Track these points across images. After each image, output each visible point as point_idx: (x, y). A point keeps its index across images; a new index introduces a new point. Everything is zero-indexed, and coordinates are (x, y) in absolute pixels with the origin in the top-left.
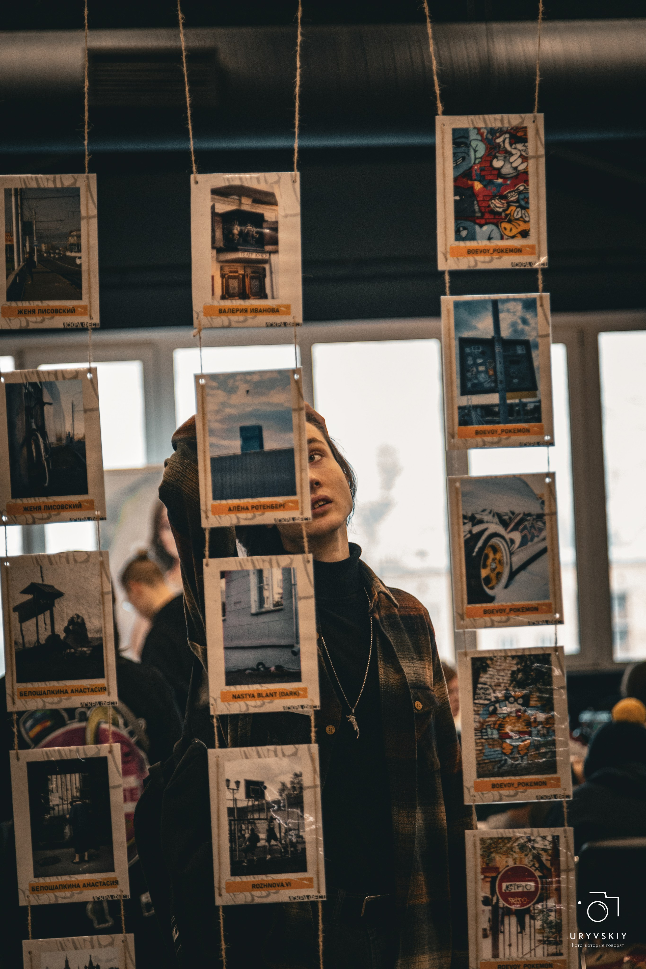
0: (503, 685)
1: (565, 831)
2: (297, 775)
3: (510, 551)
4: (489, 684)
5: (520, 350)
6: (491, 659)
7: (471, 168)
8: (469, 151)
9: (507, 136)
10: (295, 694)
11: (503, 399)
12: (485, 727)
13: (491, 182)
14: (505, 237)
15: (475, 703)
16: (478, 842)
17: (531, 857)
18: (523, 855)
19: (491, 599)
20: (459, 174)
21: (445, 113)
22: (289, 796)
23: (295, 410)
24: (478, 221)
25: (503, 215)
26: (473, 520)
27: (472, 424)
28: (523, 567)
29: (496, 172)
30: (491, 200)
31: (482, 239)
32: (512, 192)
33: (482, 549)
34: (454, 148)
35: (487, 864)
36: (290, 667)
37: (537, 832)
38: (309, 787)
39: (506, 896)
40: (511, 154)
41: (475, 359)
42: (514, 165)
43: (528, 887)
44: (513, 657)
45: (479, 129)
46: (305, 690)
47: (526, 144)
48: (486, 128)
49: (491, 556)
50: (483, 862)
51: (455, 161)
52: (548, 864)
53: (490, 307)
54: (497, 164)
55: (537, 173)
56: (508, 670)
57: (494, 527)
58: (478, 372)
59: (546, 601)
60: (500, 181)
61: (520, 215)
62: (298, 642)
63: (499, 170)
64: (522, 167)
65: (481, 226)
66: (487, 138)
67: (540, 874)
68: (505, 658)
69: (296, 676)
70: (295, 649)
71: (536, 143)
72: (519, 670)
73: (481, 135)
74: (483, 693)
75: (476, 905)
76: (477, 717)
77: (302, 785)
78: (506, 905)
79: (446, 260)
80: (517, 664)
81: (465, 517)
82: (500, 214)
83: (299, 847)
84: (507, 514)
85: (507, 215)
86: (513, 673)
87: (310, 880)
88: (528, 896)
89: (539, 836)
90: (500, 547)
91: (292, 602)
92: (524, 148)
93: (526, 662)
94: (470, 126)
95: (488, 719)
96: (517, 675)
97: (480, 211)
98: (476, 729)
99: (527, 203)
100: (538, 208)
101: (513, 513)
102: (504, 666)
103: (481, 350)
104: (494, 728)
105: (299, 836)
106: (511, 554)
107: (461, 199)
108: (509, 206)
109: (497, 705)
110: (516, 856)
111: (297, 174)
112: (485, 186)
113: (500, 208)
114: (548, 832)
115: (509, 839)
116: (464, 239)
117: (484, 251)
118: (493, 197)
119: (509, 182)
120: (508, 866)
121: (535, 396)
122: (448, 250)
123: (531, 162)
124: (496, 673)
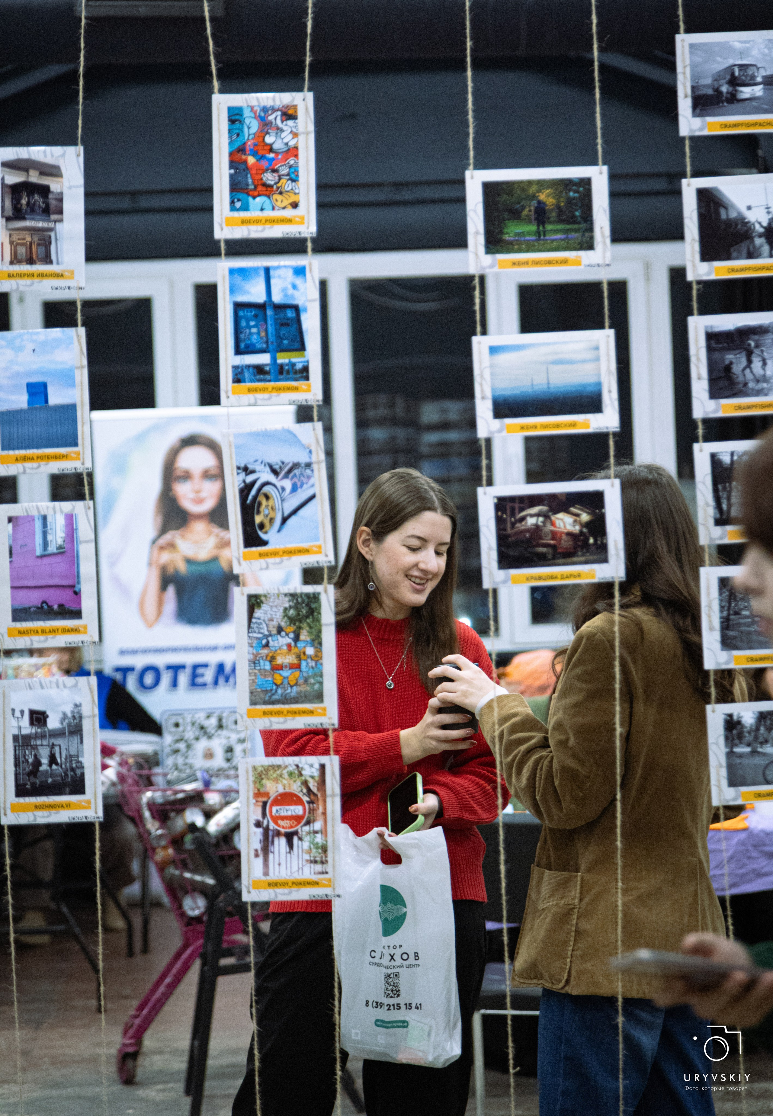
0: (275, 620)
1: (331, 760)
2: (76, 706)
3: (281, 498)
4: (262, 618)
5: (290, 314)
6: (265, 596)
7: (245, 143)
8: (243, 128)
9: (279, 113)
10: (76, 630)
11: (274, 359)
12: (258, 658)
13: (263, 157)
14: (276, 208)
15: (249, 637)
16: (251, 770)
17: (299, 784)
18: (291, 782)
19: (264, 543)
20: (234, 149)
21: (222, 91)
22: (69, 725)
23: (77, 368)
24: (251, 193)
25: (275, 187)
26: (246, 470)
27: (245, 382)
28: (295, 512)
29: (269, 148)
30: (263, 173)
31: (255, 210)
32: (283, 165)
33: (255, 497)
34: (229, 125)
35: (259, 790)
36: (71, 606)
37: (304, 761)
38: (89, 717)
39: (276, 819)
40: (282, 131)
41: (248, 322)
42: (285, 141)
43: (297, 811)
44: (286, 595)
45: (252, 108)
46: (85, 627)
47: (297, 121)
48: (259, 106)
49: (264, 502)
50: (255, 787)
51: (230, 137)
52: (315, 790)
53: (262, 273)
54: (269, 139)
55: (307, 148)
56: (281, 607)
57: (266, 476)
58: (251, 334)
59: (317, 543)
60: (272, 155)
61: (290, 188)
62: (79, 583)
63: (271, 145)
64: (292, 143)
65: (254, 198)
66: (259, 116)
67: (308, 799)
68: (278, 595)
69: (77, 614)
70: (76, 589)
71: (306, 120)
72: (291, 607)
73: (255, 113)
74: (257, 627)
75: (248, 827)
76: (251, 649)
77: (81, 714)
78: (276, 827)
79: (222, 230)
80: (289, 601)
81: (238, 468)
82: (271, 186)
83: (78, 772)
84: (277, 464)
85: (278, 188)
86: (286, 609)
87: (89, 802)
88: (298, 819)
89: (306, 763)
90: (272, 495)
91: (73, 545)
92: (295, 125)
93: (297, 600)
94: (244, 105)
95: (261, 652)
96: (289, 611)
97: (253, 183)
98: (249, 661)
99: (297, 176)
100: (308, 180)
101: (283, 463)
102: (277, 602)
103: (253, 313)
104: (266, 660)
105: (78, 762)
106: (283, 500)
107: (236, 172)
108: (280, 179)
109: (270, 639)
110: (285, 782)
111: (81, 149)
112: (258, 160)
113: (272, 180)
114: (315, 760)
115: (279, 767)
116: (238, 210)
117: (257, 221)
118: (266, 170)
119: (280, 157)
120: (277, 791)
121: (304, 356)
122: (224, 220)
123: (301, 138)
124: (269, 609)
